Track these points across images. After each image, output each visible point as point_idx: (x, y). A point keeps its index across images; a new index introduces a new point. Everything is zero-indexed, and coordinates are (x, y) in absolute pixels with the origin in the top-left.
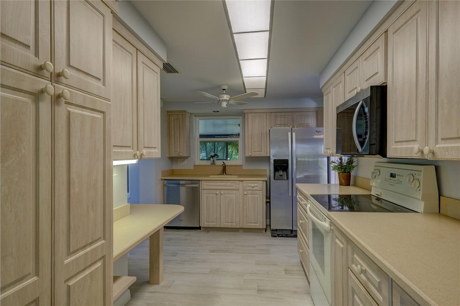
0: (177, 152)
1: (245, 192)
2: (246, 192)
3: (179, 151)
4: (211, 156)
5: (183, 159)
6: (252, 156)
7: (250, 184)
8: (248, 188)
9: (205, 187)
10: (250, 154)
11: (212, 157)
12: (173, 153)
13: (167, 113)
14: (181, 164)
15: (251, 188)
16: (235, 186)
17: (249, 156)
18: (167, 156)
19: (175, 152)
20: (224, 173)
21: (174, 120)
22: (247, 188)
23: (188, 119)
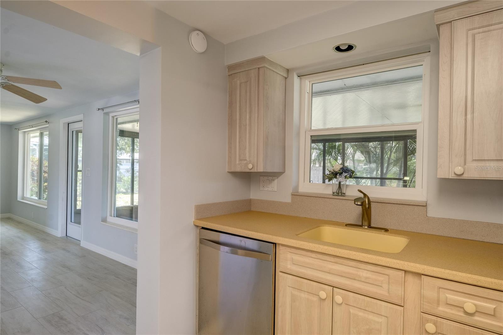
0: (245, 162)
1: (428, 321)
2: (435, 324)
3: (248, 159)
4: (332, 173)
5: (270, 178)
6: (466, 176)
7: (452, 297)
8: (442, 309)
9: (290, 267)
10: (459, 170)
11: (335, 174)
12: (237, 162)
13: (229, 71)
14: (266, 189)
15: (459, 314)
16: (385, 286)
17: (452, 176)
18: (227, 170)
19: (240, 160)
20: (366, 223)
21: (241, 83)
22: (440, 308)
23: (278, 81)
